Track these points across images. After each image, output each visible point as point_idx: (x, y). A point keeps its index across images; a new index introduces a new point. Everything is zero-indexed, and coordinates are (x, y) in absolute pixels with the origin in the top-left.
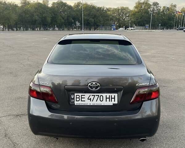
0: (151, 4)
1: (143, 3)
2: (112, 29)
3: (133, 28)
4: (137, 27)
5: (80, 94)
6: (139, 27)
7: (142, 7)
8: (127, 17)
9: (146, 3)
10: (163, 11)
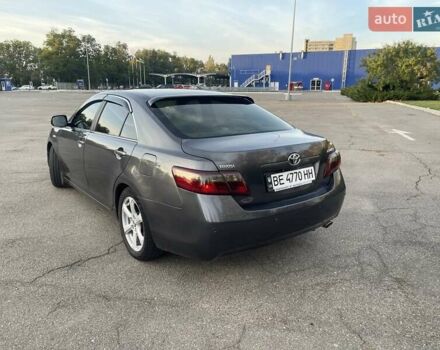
0: (80, 38)
1: (63, 36)
2: (4, 88)
3: (51, 86)
4: (61, 84)
5: (277, 175)
6: (65, 84)
7: (62, 44)
8: (30, 62)
9: (70, 36)
10: (106, 54)
